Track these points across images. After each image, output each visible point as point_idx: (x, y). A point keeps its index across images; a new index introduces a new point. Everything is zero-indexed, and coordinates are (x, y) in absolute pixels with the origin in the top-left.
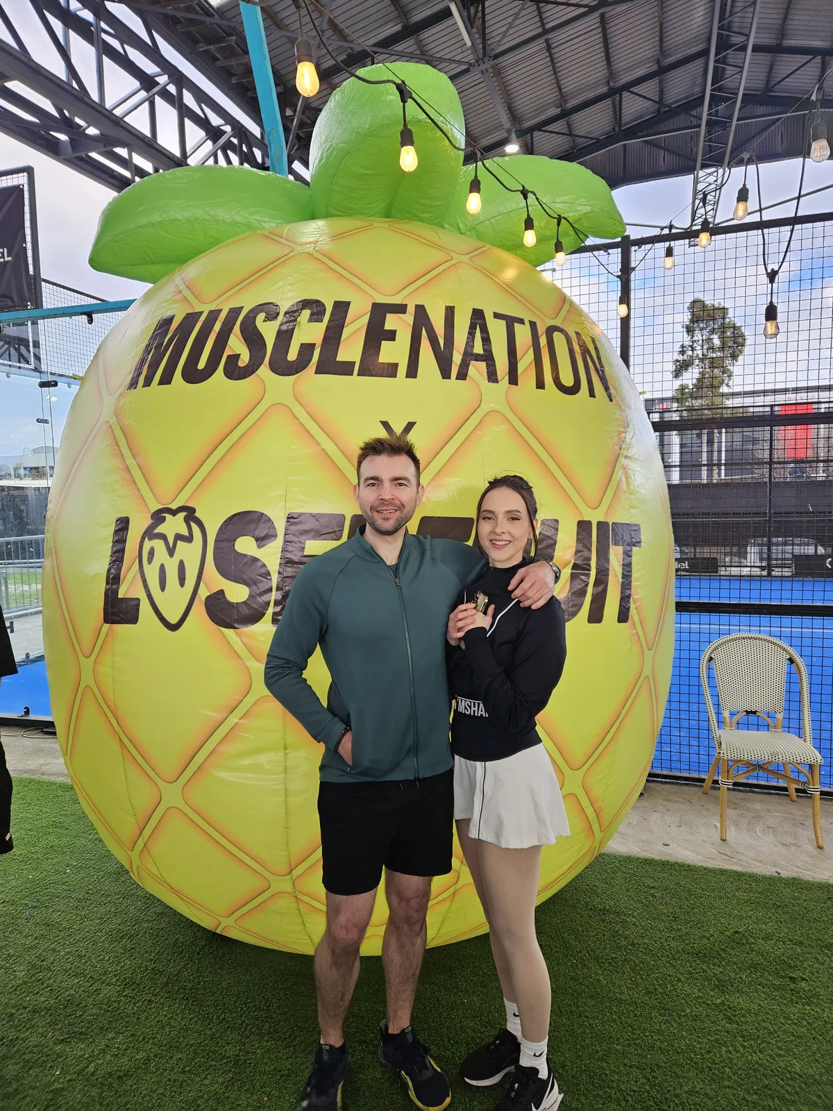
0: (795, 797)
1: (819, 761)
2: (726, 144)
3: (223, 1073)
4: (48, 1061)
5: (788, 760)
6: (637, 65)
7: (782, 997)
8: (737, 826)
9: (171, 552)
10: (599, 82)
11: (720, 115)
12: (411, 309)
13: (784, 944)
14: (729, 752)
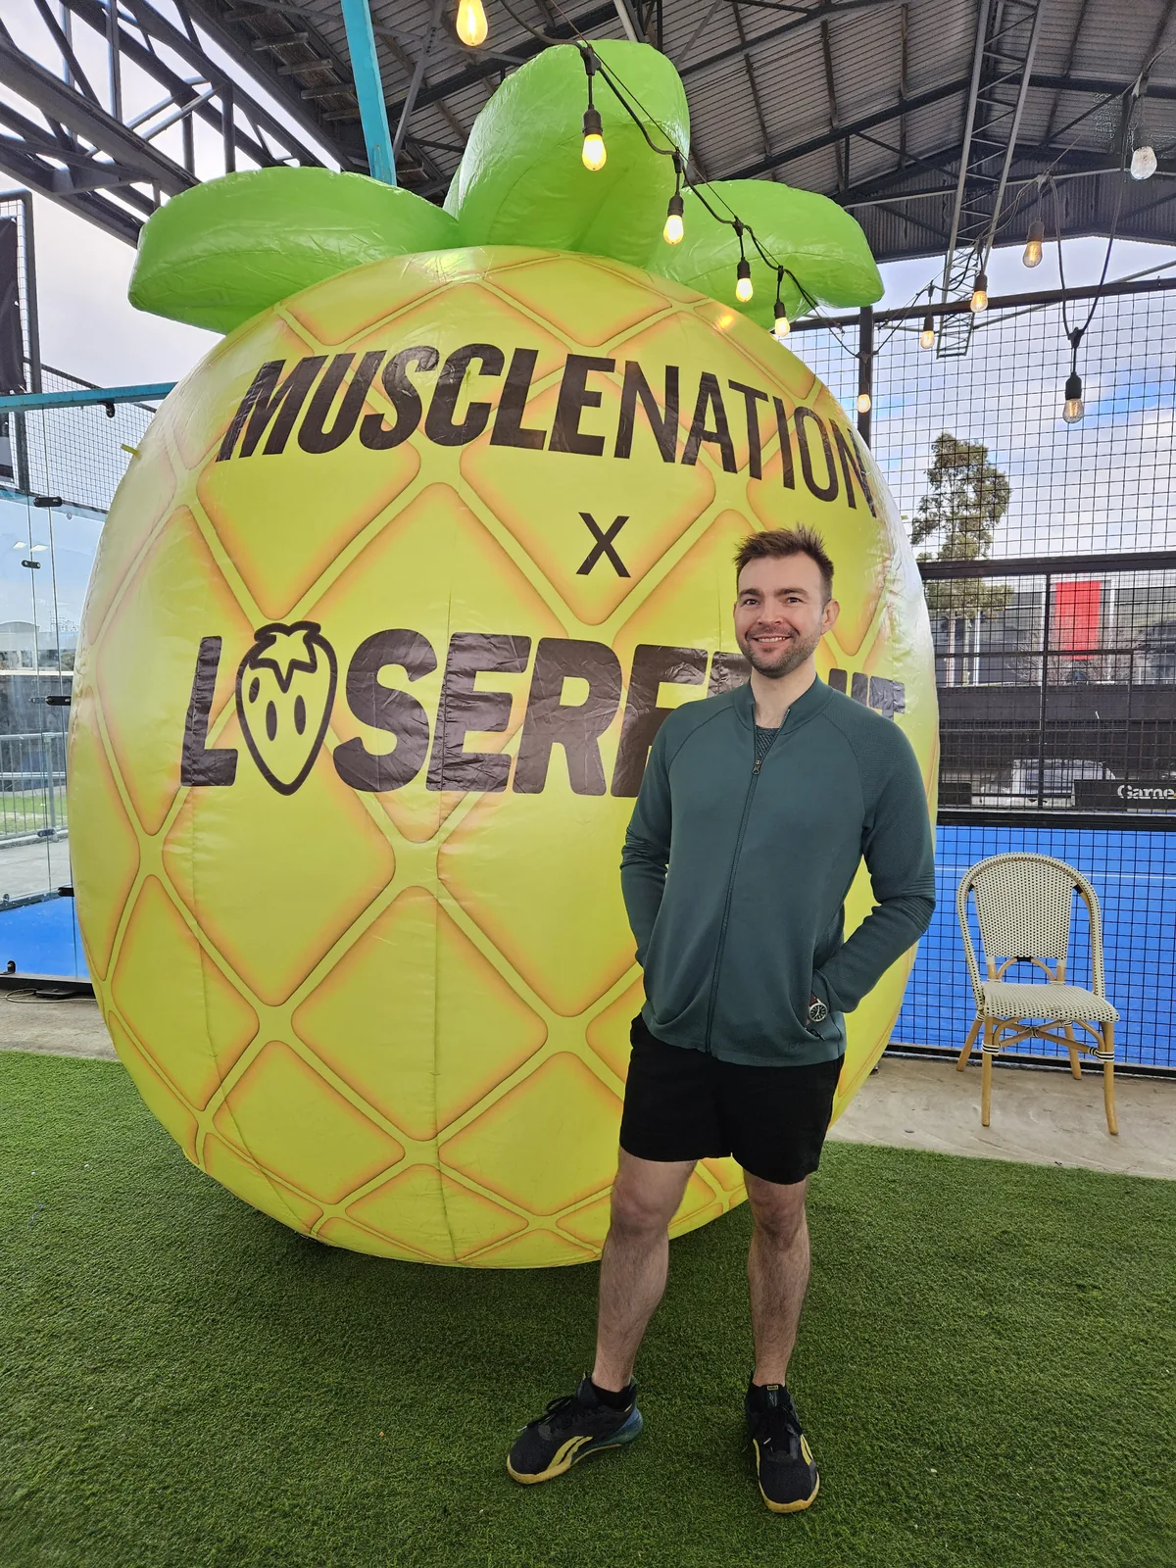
0: (1079, 1075)
1: (1114, 1017)
2: (992, 214)
3: (321, 1405)
4: (76, 1394)
5: (1073, 1017)
6: (871, 98)
7: (1068, 1307)
8: (1003, 1108)
9: (285, 685)
10: (818, 121)
11: (984, 172)
12: (620, 366)
13: (1068, 1245)
14: (995, 1006)
